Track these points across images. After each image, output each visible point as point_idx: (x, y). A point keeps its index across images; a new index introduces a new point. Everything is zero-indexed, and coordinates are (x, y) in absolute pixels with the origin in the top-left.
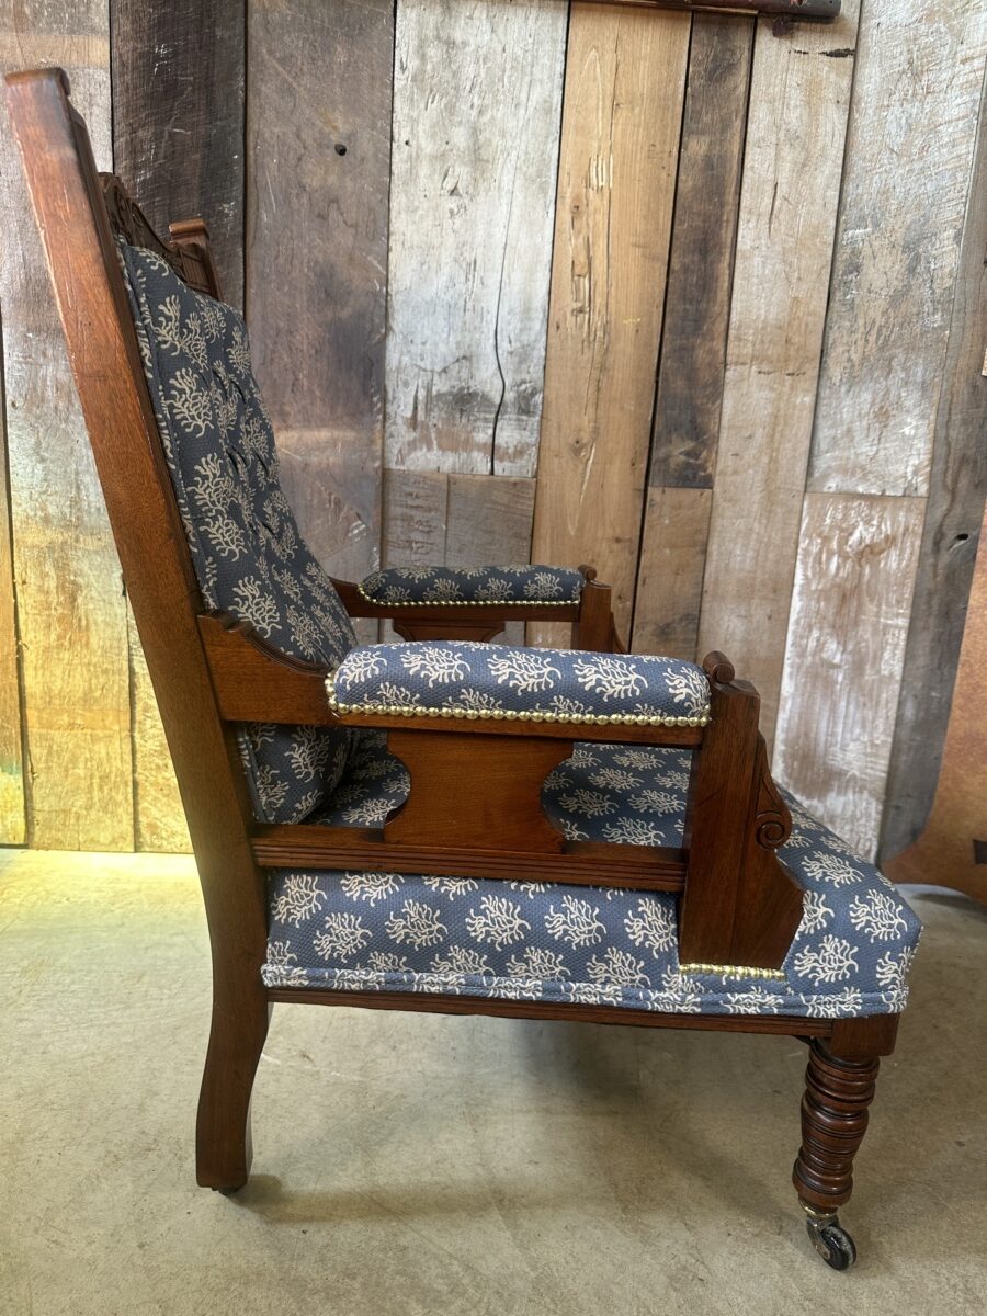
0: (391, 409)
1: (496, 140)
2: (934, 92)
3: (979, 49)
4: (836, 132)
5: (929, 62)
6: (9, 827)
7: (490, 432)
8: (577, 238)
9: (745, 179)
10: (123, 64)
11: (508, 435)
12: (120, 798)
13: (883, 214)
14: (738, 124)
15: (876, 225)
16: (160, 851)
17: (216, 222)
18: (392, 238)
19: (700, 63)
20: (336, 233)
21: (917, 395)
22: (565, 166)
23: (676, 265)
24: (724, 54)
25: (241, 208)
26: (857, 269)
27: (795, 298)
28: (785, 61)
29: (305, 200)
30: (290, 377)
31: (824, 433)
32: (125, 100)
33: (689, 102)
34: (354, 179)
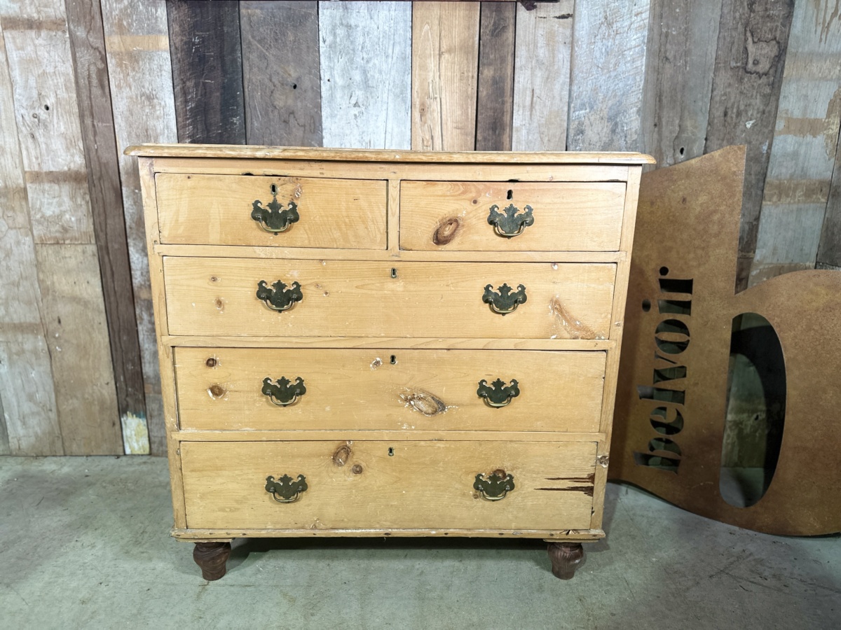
1: (377, 75)
2: (620, 33)
3: (645, 8)
4: (565, 60)
5: (616, 17)
6: (141, 445)
8: (424, 126)
9: (515, 88)
10: (176, 48)
13: (595, 101)
14: (510, 58)
15: (592, 108)
17: (230, 128)
18: (324, 131)
19: (487, 27)
20: (294, 130)
22: (416, 87)
23: (479, 137)
24: (499, 21)
25: (243, 119)
26: (582, 132)
28: (534, 22)
29: (276, 113)
32: (178, 66)
33: (482, 48)
34: (301, 101)
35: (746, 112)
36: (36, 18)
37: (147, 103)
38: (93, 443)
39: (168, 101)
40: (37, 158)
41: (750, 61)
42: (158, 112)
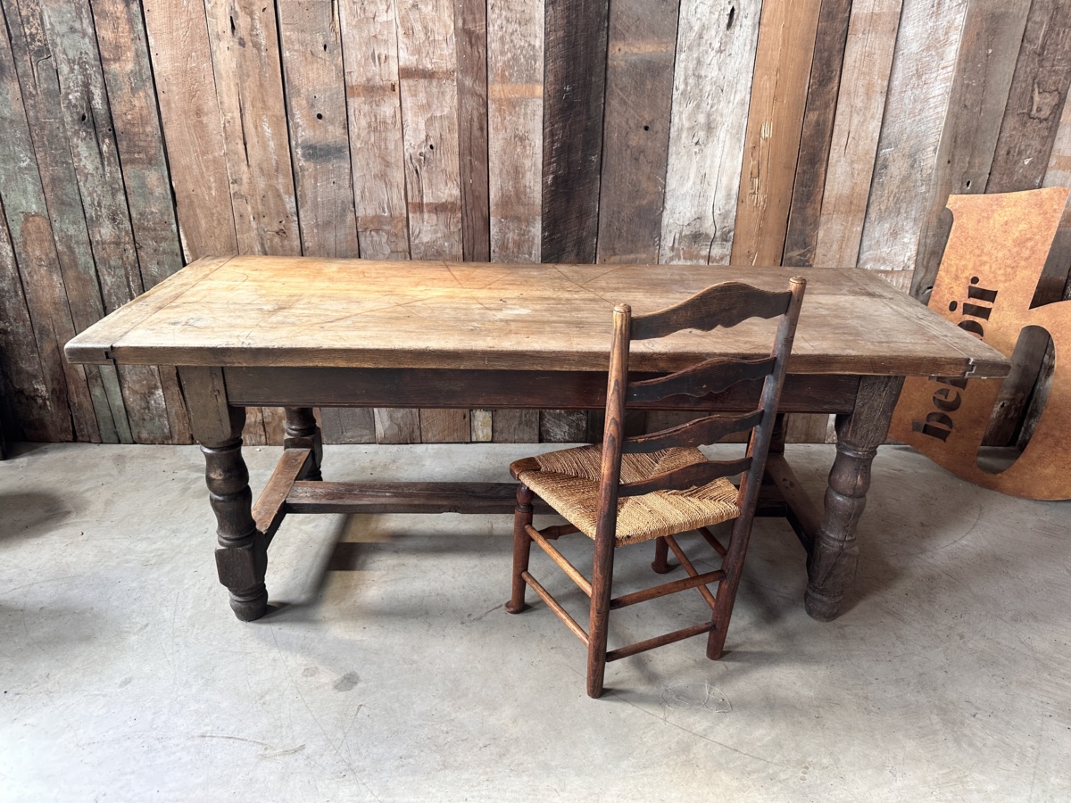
0: (662, 243)
1: (719, 118)
2: (928, 83)
3: (951, 63)
5: (926, 70)
6: (485, 434)
7: (708, 250)
8: (754, 162)
9: (834, 130)
10: (549, 96)
11: (717, 251)
12: (534, 419)
13: (900, 141)
14: (833, 105)
15: (896, 147)
16: (550, 441)
17: (588, 164)
18: (669, 167)
19: (816, 77)
20: (643, 166)
21: (911, 224)
22: (750, 129)
23: (799, 169)
24: (828, 71)
25: (600, 157)
26: (886, 167)
27: (856, 183)
29: (629, 152)
30: (618, 233)
31: (866, 243)
32: (549, 111)
33: (810, 96)
34: (652, 142)
35: (1026, 151)
36: (430, 68)
37: (519, 143)
38: (446, 433)
39: (537, 141)
40: (419, 191)
41: (1035, 108)
42: (528, 152)
